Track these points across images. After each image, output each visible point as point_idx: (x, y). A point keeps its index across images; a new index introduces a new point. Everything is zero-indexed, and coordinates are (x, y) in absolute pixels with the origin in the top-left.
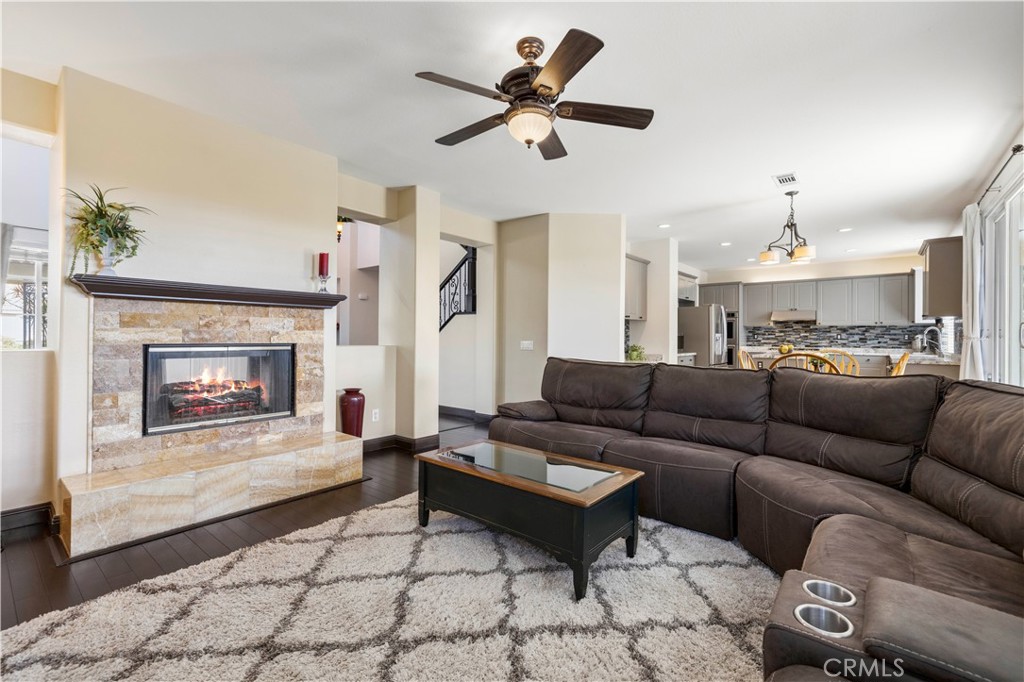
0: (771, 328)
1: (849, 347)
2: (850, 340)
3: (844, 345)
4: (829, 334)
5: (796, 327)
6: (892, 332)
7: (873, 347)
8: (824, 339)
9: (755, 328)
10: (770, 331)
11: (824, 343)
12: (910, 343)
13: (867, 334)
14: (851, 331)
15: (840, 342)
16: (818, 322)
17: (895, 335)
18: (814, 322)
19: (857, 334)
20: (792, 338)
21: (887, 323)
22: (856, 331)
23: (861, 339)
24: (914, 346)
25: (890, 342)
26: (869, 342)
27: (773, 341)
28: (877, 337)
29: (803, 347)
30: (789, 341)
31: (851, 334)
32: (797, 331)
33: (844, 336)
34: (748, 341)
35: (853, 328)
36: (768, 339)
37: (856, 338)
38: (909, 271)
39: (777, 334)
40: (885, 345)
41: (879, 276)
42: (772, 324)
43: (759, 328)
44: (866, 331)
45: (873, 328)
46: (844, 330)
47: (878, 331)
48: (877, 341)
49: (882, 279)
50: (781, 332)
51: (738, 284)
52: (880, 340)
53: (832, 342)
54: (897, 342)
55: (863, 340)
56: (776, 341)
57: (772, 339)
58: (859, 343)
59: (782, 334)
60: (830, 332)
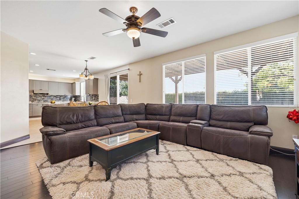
4: (51, 98)
5: (41, 95)
6: (67, 97)
8: (49, 99)
12: (71, 100)
14: (57, 97)
15: (54, 100)
16: (49, 94)
18: (47, 94)
19: (59, 98)
20: (39, 99)
22: (58, 97)
25: (66, 100)
28: (63, 98)
30: (38, 100)
33: (55, 98)
35: (57, 96)
37: (58, 99)
38: (71, 83)
39: (33, 97)
41: (65, 83)
44: (61, 97)
45: (62, 96)
46: (55, 96)
47: (63, 97)
55: (60, 99)
56: (33, 100)
57: (31, 99)
58: (59, 100)
59: (35, 97)
60: (51, 97)
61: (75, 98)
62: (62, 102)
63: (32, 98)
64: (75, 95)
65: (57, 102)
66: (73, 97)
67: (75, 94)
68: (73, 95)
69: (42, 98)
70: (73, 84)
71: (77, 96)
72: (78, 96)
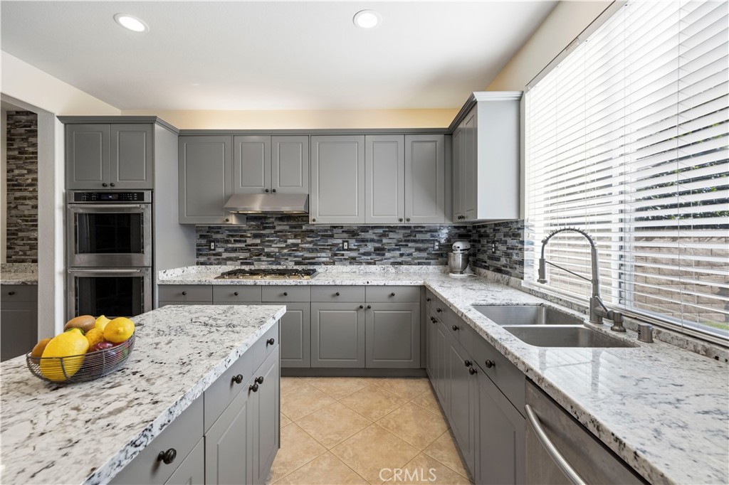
0: (237, 229)
1: (360, 263)
2: (362, 251)
3: (353, 261)
4: (330, 241)
5: (282, 226)
6: (419, 236)
7: (393, 264)
8: (323, 250)
9: (211, 229)
10: (235, 233)
11: (324, 256)
12: (447, 256)
13: (385, 241)
14: (363, 235)
15: (348, 254)
16: (311, 218)
17: (423, 241)
18: (304, 217)
19: (372, 240)
20: (273, 249)
21: (415, 220)
22: (370, 235)
23: (376, 249)
24: (452, 262)
25: (416, 254)
26: (388, 255)
27: (242, 255)
28: (399, 246)
29: (291, 265)
30: (268, 255)
31: (364, 241)
32: (282, 236)
33: (353, 243)
34: (198, 255)
35: (365, 229)
36: (234, 250)
37: (370, 247)
38: (446, 124)
39: (250, 241)
40: (409, 259)
42: (233, 221)
43: (218, 229)
44: (384, 235)
45: (392, 229)
46: (352, 232)
47: (400, 235)
48: (397, 253)
49: (410, 138)
50: (255, 236)
51: (150, 121)
52: (403, 250)
53: (336, 257)
54: (424, 255)
55: (380, 251)
56: (247, 255)
57: (241, 249)
58: (374, 256)
59: (258, 241)
60: (332, 236)
61: (474, 242)
62: (392, 269)
63: (243, 245)
64: (471, 219)
65: (362, 267)
66: (461, 237)
67: (474, 209)
68: (457, 222)
69: (290, 241)
70: (460, 140)
71: (484, 224)
72: (499, 225)
